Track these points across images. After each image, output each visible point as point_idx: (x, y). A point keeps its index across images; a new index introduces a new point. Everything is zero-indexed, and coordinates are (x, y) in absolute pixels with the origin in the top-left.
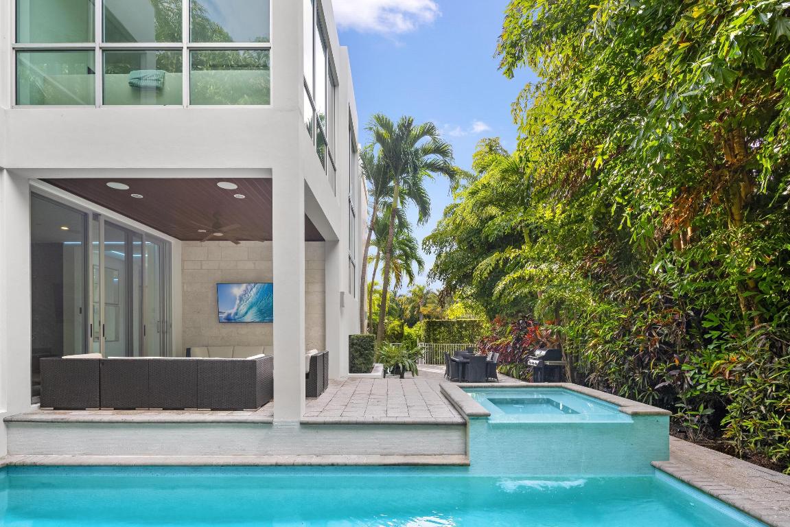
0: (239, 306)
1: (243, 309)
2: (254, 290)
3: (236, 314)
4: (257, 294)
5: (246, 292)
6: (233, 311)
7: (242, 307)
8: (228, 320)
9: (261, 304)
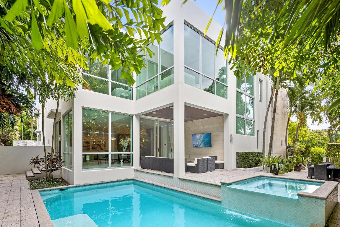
0: (199, 142)
4: (203, 137)
5: (200, 137)
8: (196, 147)
9: (205, 141)
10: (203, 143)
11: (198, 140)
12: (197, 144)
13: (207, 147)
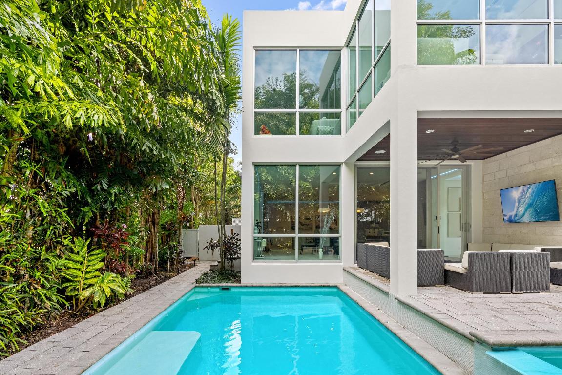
0: (518, 208)
1: (521, 210)
2: (530, 191)
3: (516, 215)
4: (532, 194)
5: (523, 194)
8: (510, 221)
9: (537, 205)
10: (531, 209)
11: (517, 204)
12: (513, 213)
13: (546, 220)
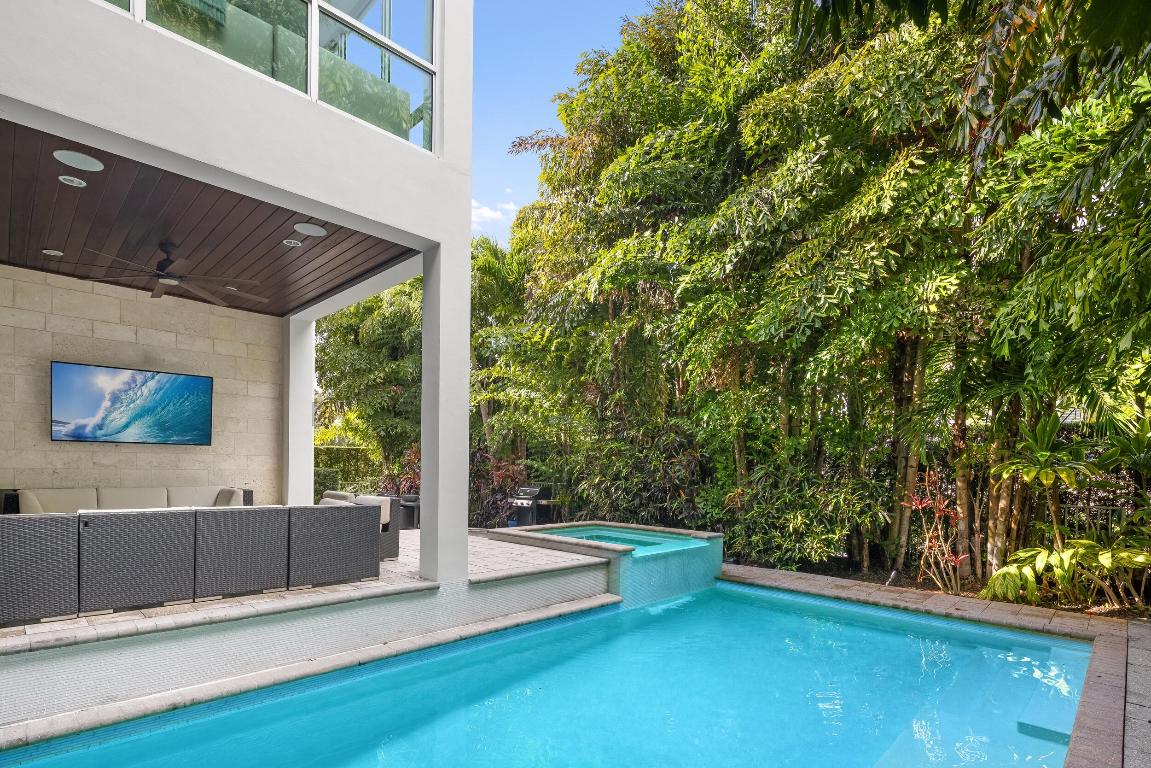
0: (109, 412)
1: (119, 418)
2: (152, 384)
3: (100, 427)
4: (157, 391)
5: (130, 386)
6: (91, 422)
7: (114, 415)
